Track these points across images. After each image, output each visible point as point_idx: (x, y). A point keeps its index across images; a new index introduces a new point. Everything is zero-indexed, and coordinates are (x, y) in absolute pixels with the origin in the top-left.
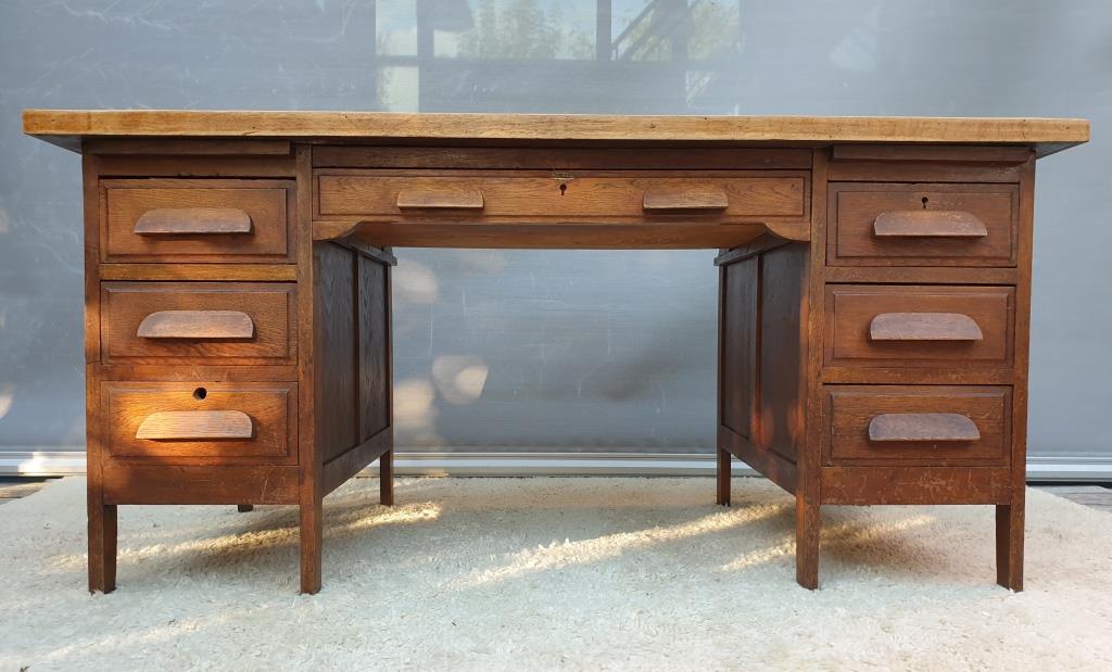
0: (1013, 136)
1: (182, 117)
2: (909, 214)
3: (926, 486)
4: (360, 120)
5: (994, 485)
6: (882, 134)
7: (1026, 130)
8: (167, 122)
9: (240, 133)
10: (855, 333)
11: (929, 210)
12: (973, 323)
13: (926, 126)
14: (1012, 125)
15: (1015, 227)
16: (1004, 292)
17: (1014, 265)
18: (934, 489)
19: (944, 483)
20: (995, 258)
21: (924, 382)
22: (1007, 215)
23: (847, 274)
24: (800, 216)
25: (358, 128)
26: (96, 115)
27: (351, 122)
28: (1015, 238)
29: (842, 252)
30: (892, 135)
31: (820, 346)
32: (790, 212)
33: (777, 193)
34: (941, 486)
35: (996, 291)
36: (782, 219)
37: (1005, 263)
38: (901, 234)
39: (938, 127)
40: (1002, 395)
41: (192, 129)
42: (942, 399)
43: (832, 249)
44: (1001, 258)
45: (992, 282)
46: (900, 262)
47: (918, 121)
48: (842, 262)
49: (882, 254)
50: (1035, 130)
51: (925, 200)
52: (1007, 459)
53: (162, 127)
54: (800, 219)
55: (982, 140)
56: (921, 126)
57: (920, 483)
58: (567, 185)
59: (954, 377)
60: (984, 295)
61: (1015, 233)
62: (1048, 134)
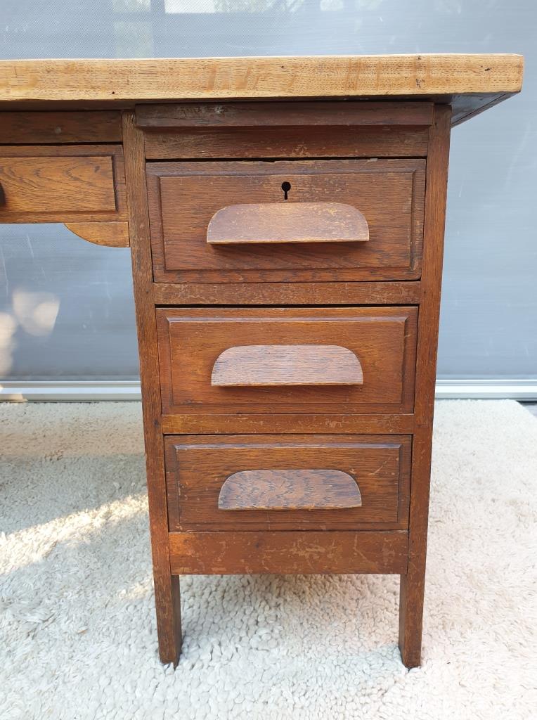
0: (401, 86)
2: (262, 208)
3: (301, 553)
5: (386, 552)
6: (193, 88)
7: (421, 74)
10: (199, 372)
11: (293, 201)
12: (353, 360)
13: (263, 72)
14: (399, 66)
15: (418, 223)
16: (402, 314)
17: (417, 277)
18: (311, 556)
19: (322, 550)
20: (388, 268)
21: (294, 431)
22: (406, 207)
23: (183, 292)
24: (110, 212)
28: (418, 238)
29: (172, 264)
30: (211, 87)
31: (156, 389)
32: (96, 208)
33: (76, 179)
34: (319, 553)
35: (390, 314)
36: (89, 216)
37: (404, 275)
38: (243, 240)
39: (280, 72)
40: (399, 446)
42: (319, 451)
43: (158, 259)
44: (397, 269)
45: (385, 301)
46: (255, 276)
47: (251, 62)
48: (175, 277)
49: (227, 266)
50: (436, 74)
51: (286, 187)
52: (404, 522)
54: (114, 216)
55: (352, 93)
56: (254, 72)
57: (294, 550)
59: (333, 424)
60: (373, 319)
61: (418, 231)
62: (456, 80)
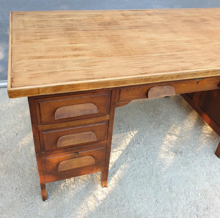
1: (79, 85)
4: (146, 79)
8: (73, 87)
9: (101, 88)
25: (144, 81)
26: (42, 88)
27: (142, 80)
41: (83, 89)
53: (70, 89)
58: (199, 82)
